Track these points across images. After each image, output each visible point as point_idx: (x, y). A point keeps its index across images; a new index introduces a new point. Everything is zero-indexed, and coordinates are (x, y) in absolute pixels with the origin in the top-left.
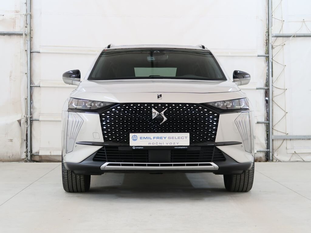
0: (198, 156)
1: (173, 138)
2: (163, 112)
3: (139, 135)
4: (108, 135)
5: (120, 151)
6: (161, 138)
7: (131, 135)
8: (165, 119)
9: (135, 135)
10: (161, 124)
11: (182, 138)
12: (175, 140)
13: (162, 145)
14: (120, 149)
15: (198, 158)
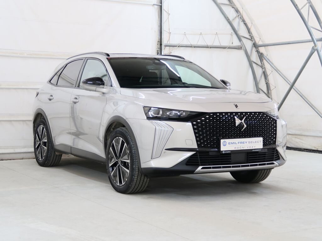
0: (265, 157)
1: (251, 142)
2: (243, 121)
3: (228, 141)
4: (200, 142)
5: (211, 155)
6: (243, 143)
7: (222, 141)
8: (245, 126)
9: (225, 141)
10: (242, 130)
11: (258, 142)
12: (253, 144)
13: (244, 149)
14: (210, 154)
15: (264, 159)
